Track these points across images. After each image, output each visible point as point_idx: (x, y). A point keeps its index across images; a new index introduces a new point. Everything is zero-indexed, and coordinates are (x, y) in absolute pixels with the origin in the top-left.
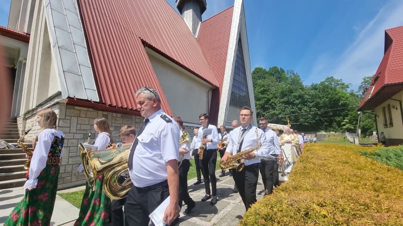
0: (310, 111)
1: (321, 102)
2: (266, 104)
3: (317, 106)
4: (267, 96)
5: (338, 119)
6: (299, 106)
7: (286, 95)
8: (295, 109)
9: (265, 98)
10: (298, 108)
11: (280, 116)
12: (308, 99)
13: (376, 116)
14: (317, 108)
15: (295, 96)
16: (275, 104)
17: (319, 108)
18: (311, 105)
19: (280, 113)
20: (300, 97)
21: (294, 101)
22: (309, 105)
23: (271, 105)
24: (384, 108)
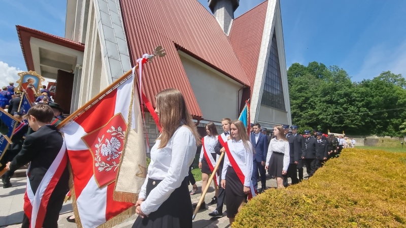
0: (359, 111)
1: (373, 101)
2: (304, 104)
3: (367, 105)
4: (305, 95)
5: (395, 121)
6: (345, 106)
7: (328, 93)
8: (340, 109)
9: (304, 96)
10: (343, 108)
11: (321, 117)
12: (356, 97)
14: (368, 108)
15: (340, 95)
16: (314, 103)
17: (370, 109)
18: (360, 104)
19: (320, 114)
20: (346, 95)
21: (338, 100)
22: (357, 105)
23: (310, 104)
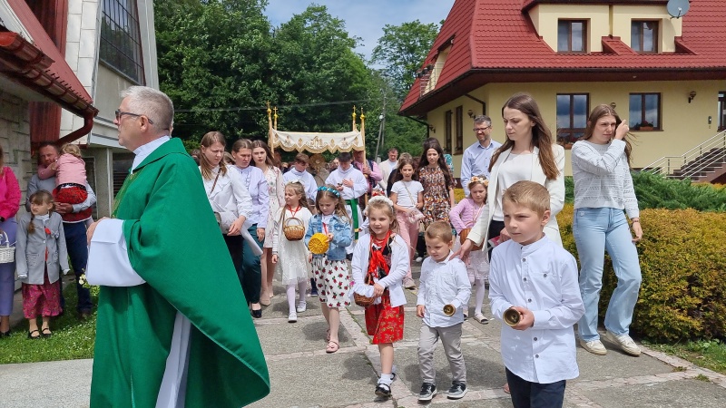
3: (297, 88)
11: (197, 110)
13: (429, 128)
17: (302, 96)
18: (286, 84)
19: (195, 101)
24: (448, 114)
